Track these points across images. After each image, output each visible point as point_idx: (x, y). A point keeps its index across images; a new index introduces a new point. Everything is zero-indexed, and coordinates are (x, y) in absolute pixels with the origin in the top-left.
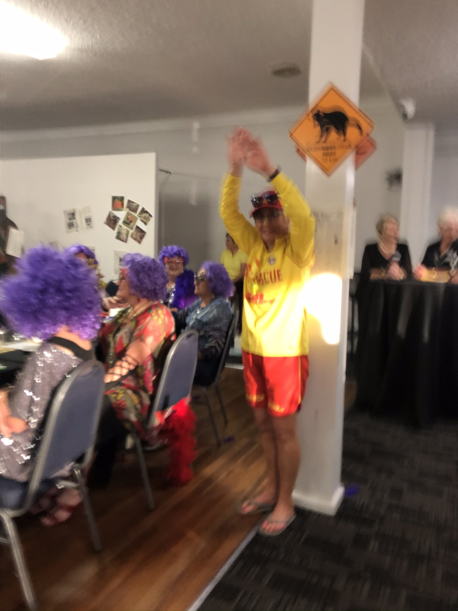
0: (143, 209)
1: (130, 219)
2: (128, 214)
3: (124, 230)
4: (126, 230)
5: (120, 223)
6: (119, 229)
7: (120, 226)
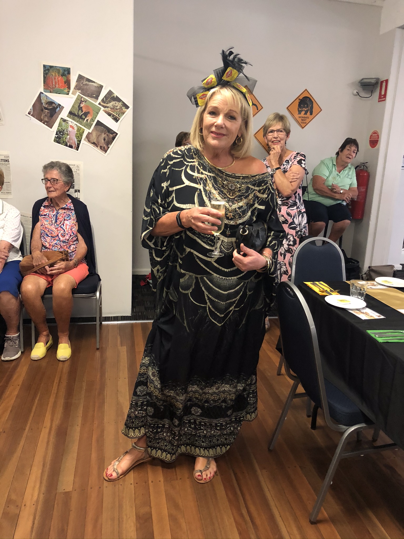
0: (110, 93)
1: (84, 110)
2: (80, 101)
3: (72, 127)
4: (76, 128)
5: (64, 114)
6: (60, 125)
7: (64, 121)
